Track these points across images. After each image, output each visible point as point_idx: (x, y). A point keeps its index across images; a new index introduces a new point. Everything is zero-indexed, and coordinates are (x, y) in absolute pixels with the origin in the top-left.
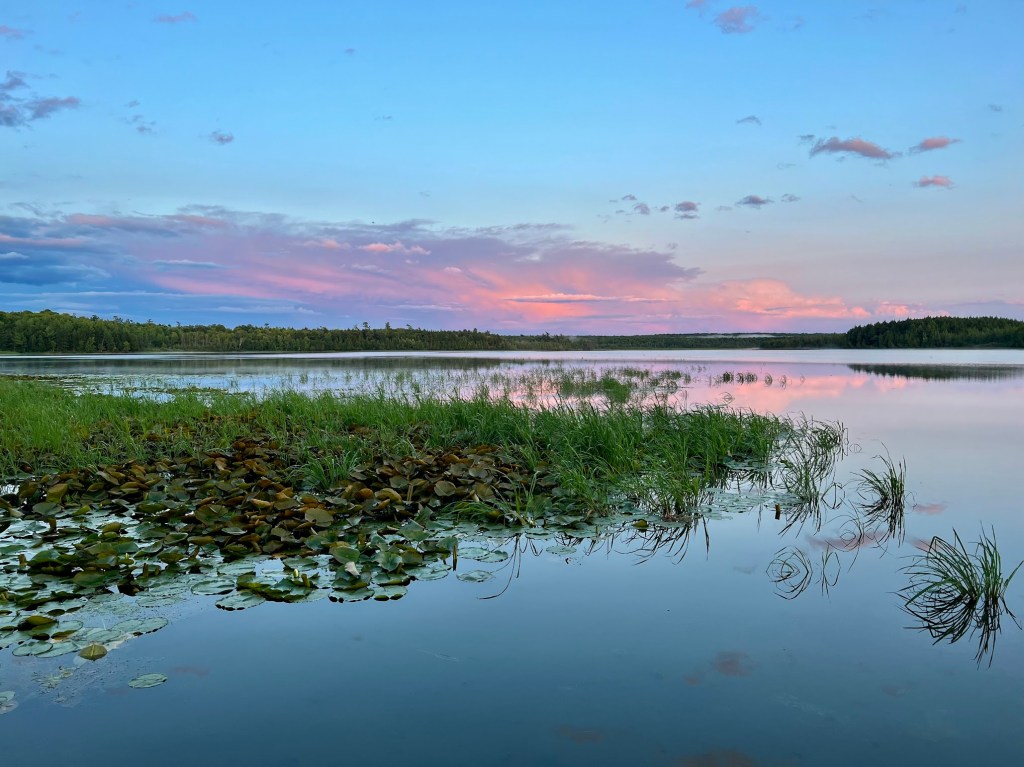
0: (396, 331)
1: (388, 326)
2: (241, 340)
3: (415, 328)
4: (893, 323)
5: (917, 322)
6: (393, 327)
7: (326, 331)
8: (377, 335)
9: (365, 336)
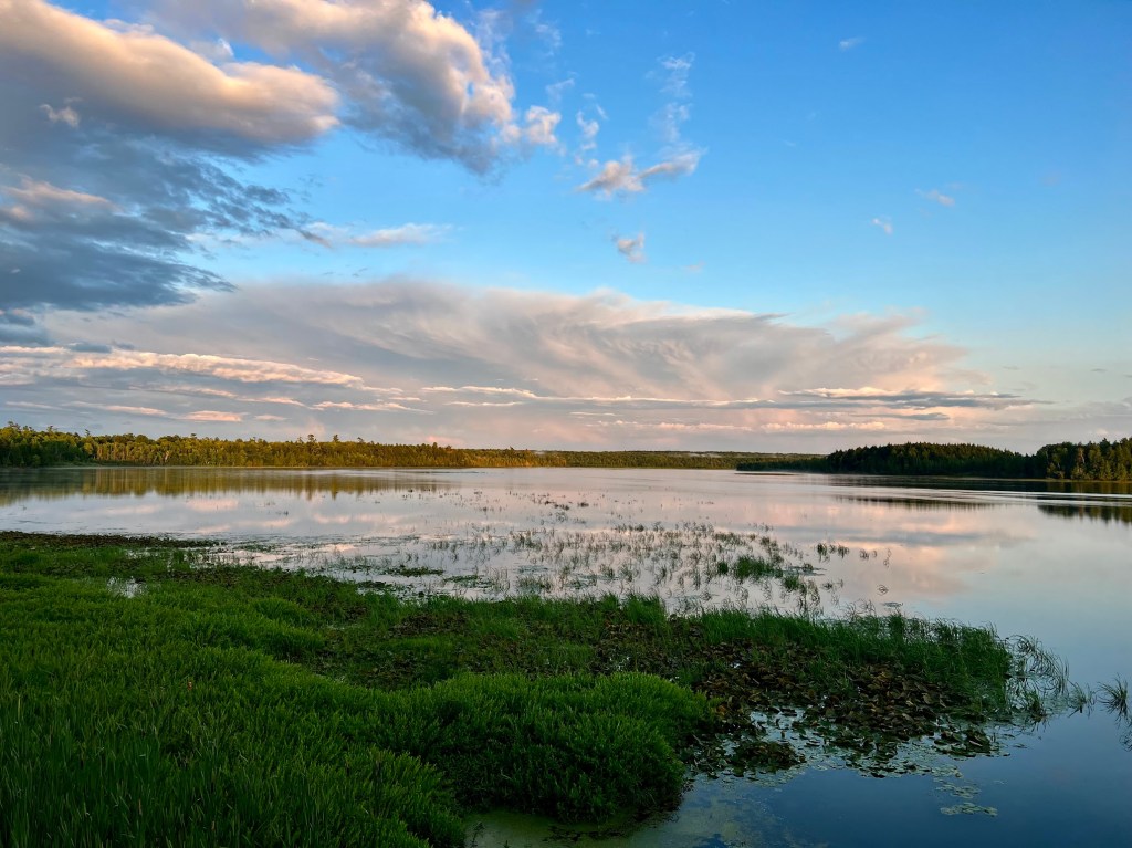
0: (345, 444)
1: (336, 438)
2: (168, 453)
3: (367, 442)
4: (874, 448)
5: (898, 448)
6: (343, 440)
7: (265, 443)
8: (325, 449)
9: (310, 450)
